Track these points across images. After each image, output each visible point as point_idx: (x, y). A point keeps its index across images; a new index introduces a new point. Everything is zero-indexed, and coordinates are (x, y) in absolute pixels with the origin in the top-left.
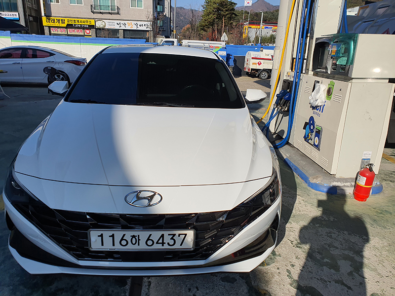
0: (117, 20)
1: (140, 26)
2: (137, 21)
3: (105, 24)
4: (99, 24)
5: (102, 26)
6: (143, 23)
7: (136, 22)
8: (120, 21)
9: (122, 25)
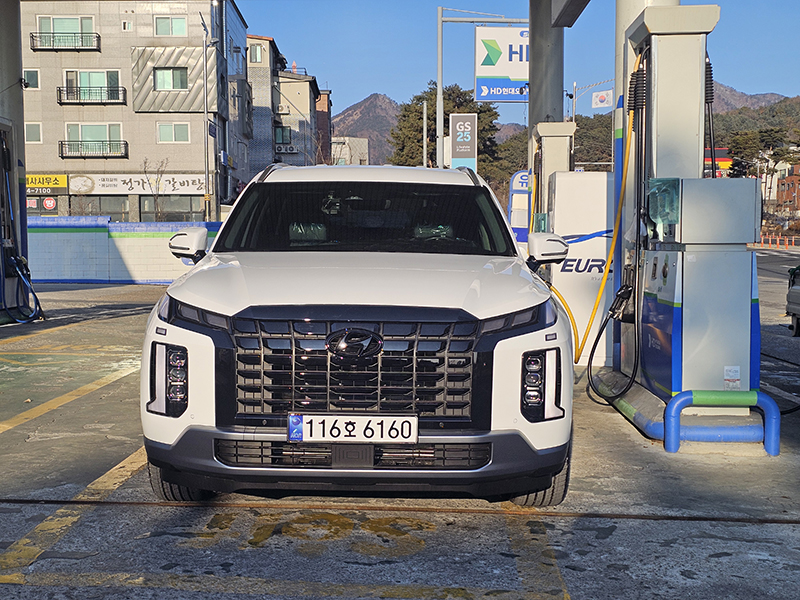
0: (124, 173)
1: (182, 184)
2: (175, 172)
3: (93, 183)
4: (78, 185)
5: (84, 190)
6: (190, 177)
7: (169, 177)
8: (130, 176)
9: (135, 185)
